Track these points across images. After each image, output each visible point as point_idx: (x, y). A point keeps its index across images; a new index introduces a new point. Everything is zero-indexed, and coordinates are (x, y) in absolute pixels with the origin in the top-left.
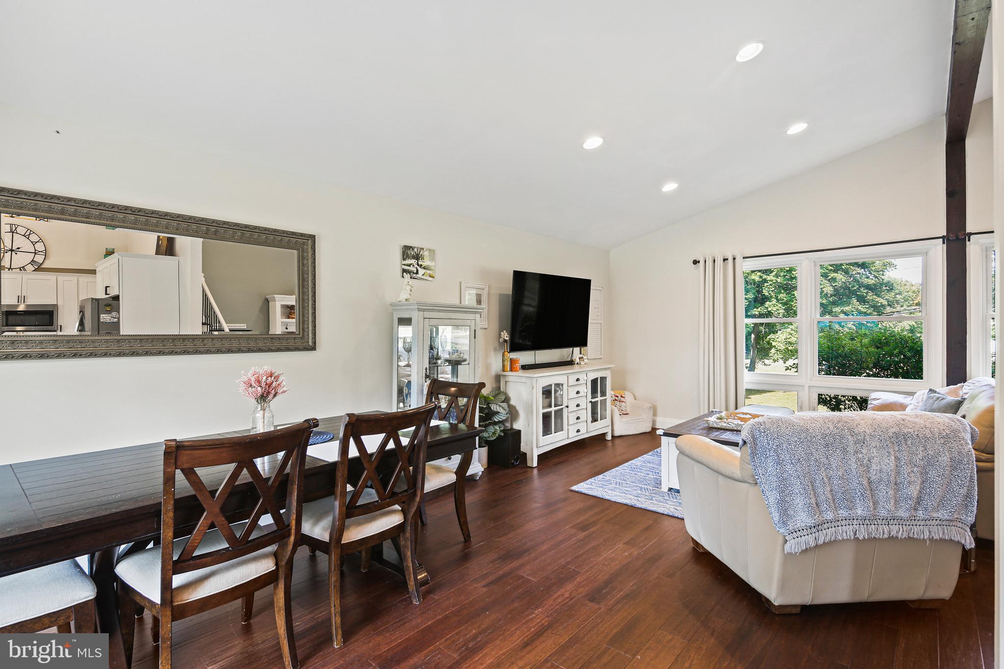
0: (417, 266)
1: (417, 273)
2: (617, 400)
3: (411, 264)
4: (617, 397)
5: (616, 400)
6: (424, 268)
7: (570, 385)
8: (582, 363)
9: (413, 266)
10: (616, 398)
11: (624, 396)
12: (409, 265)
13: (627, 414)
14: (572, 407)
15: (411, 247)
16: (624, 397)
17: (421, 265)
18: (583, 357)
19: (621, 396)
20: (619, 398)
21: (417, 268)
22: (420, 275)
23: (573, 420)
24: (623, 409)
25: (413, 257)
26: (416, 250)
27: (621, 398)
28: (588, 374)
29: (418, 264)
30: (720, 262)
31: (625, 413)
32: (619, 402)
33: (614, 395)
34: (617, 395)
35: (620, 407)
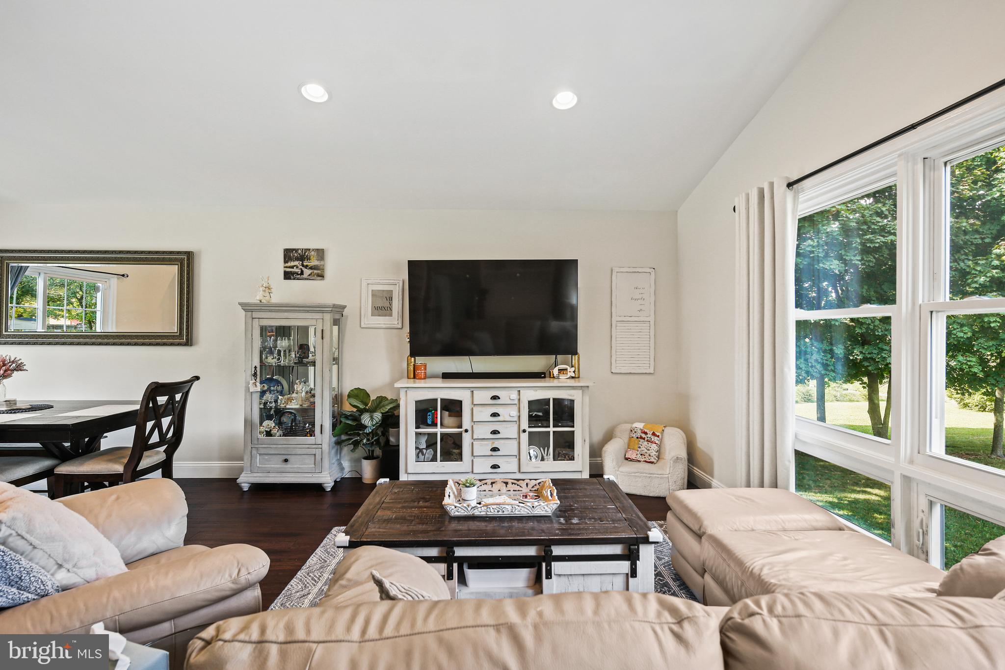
0: (301, 267)
1: (302, 273)
2: (644, 439)
3: (295, 266)
4: (646, 433)
5: (641, 438)
6: (311, 268)
7: (476, 403)
8: (562, 377)
9: (297, 267)
10: (643, 436)
11: (658, 434)
12: (292, 267)
13: (652, 463)
14: (483, 431)
15: (294, 249)
16: (658, 436)
17: (307, 266)
18: (567, 369)
19: (654, 434)
20: (649, 436)
21: (301, 269)
22: (305, 276)
23: (483, 449)
25: (297, 259)
26: (300, 251)
27: (652, 437)
28: (522, 392)
29: (303, 265)
31: (652, 460)
32: (646, 443)
33: (640, 432)
34: (646, 431)
35: (647, 451)
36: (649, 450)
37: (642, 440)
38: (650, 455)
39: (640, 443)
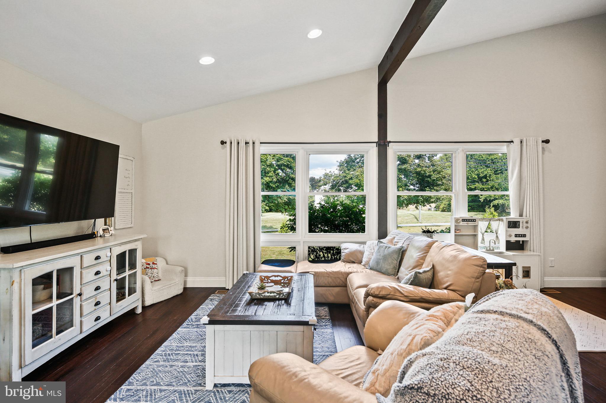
2: (149, 268)
4: (149, 264)
5: (147, 268)
7: (85, 265)
10: (148, 266)
11: (156, 263)
13: (159, 280)
14: (88, 292)
16: (156, 264)
18: (108, 229)
19: (153, 263)
20: (151, 265)
23: (89, 307)
24: (155, 276)
27: (153, 265)
28: (113, 249)
30: (242, 144)
31: (157, 279)
32: (150, 270)
33: (145, 264)
34: (148, 263)
35: (151, 275)
36: (152, 274)
37: (147, 269)
38: (154, 277)
39: (147, 271)
